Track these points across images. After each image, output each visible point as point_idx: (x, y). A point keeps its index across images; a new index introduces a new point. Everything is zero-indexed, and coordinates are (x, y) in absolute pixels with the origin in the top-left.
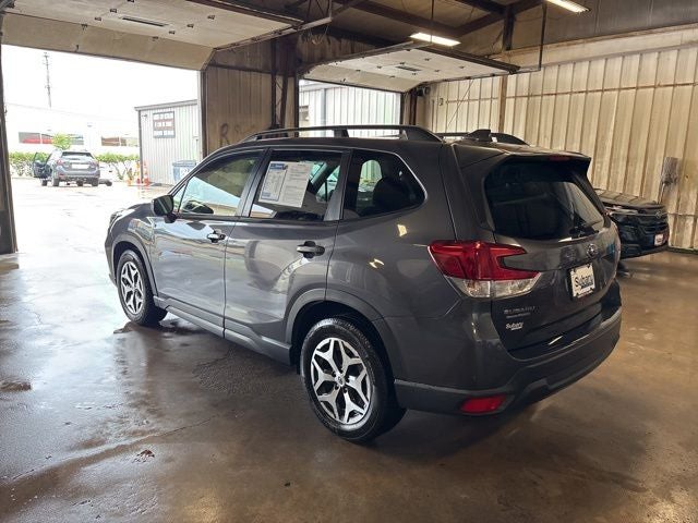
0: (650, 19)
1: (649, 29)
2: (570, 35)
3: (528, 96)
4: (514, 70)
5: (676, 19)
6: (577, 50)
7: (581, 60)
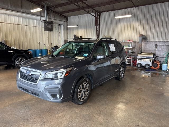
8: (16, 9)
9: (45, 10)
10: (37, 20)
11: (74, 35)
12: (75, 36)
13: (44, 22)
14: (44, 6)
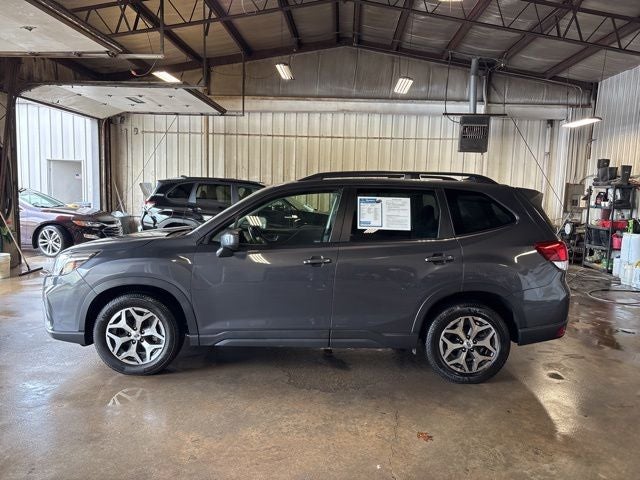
0: (317, 91)
1: (319, 97)
2: (260, 92)
3: (225, 134)
4: (223, 112)
5: (333, 94)
6: (266, 104)
7: (267, 112)
8: (375, 92)
9: (472, 77)
10: (434, 115)
11: (599, 161)
12: (603, 164)
13: (458, 119)
14: (470, 63)
